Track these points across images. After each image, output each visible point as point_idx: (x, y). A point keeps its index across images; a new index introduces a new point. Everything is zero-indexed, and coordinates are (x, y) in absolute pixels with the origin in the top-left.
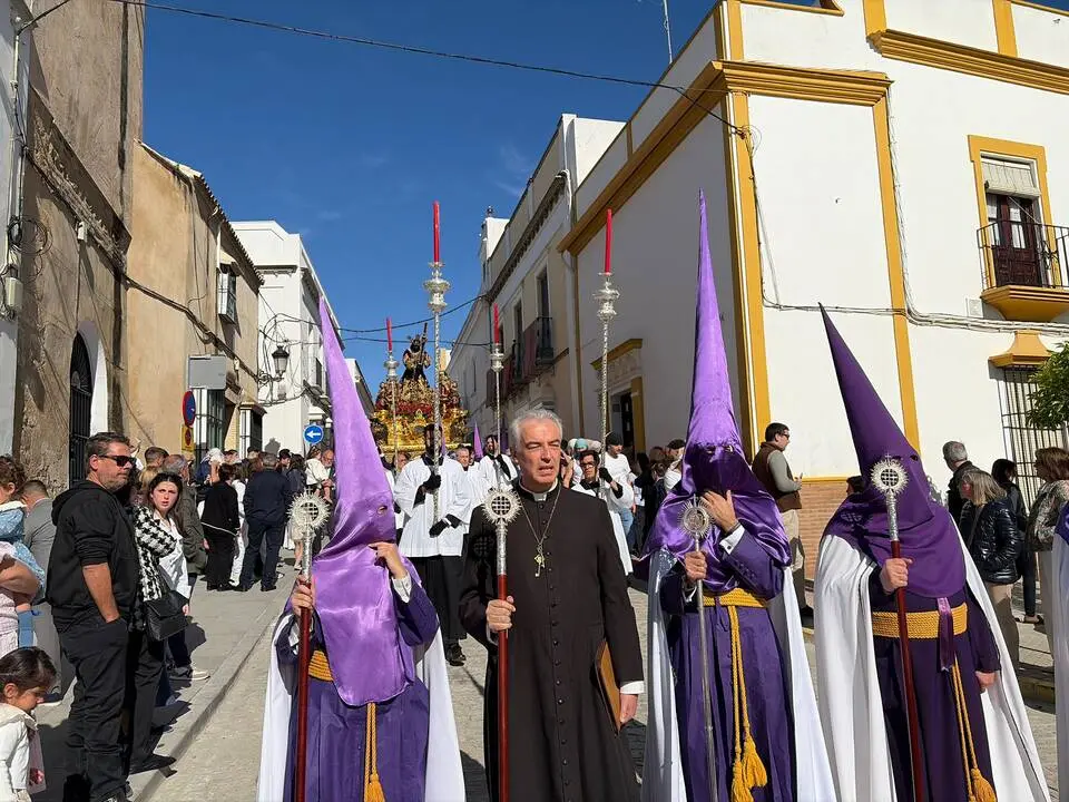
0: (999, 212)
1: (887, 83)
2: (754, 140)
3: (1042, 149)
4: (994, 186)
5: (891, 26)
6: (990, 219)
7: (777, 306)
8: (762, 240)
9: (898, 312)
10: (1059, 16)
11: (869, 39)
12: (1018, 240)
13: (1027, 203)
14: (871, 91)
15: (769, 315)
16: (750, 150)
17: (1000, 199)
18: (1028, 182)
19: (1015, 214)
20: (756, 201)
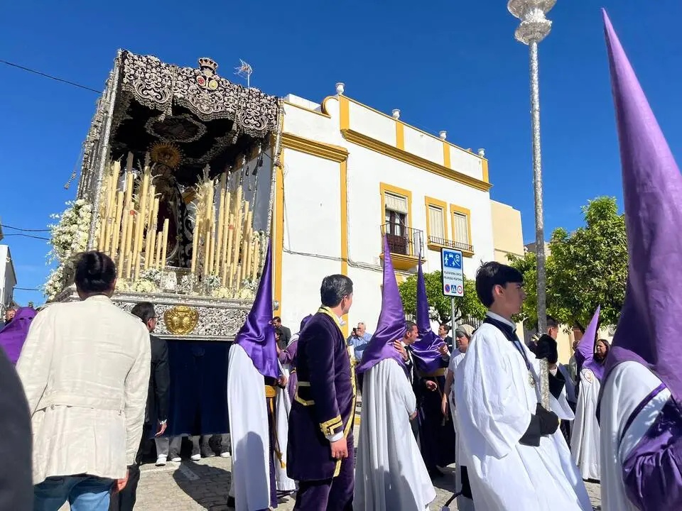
0: (390, 219)
1: (347, 154)
2: (285, 170)
3: (410, 192)
4: (389, 206)
5: (351, 128)
6: (386, 221)
7: (289, 252)
8: (285, 219)
9: (344, 260)
10: (422, 134)
11: (341, 131)
12: (397, 232)
13: (402, 216)
14: (340, 156)
15: (285, 255)
16: (283, 175)
17: (391, 213)
18: (404, 207)
19: (397, 221)
20: (284, 199)
